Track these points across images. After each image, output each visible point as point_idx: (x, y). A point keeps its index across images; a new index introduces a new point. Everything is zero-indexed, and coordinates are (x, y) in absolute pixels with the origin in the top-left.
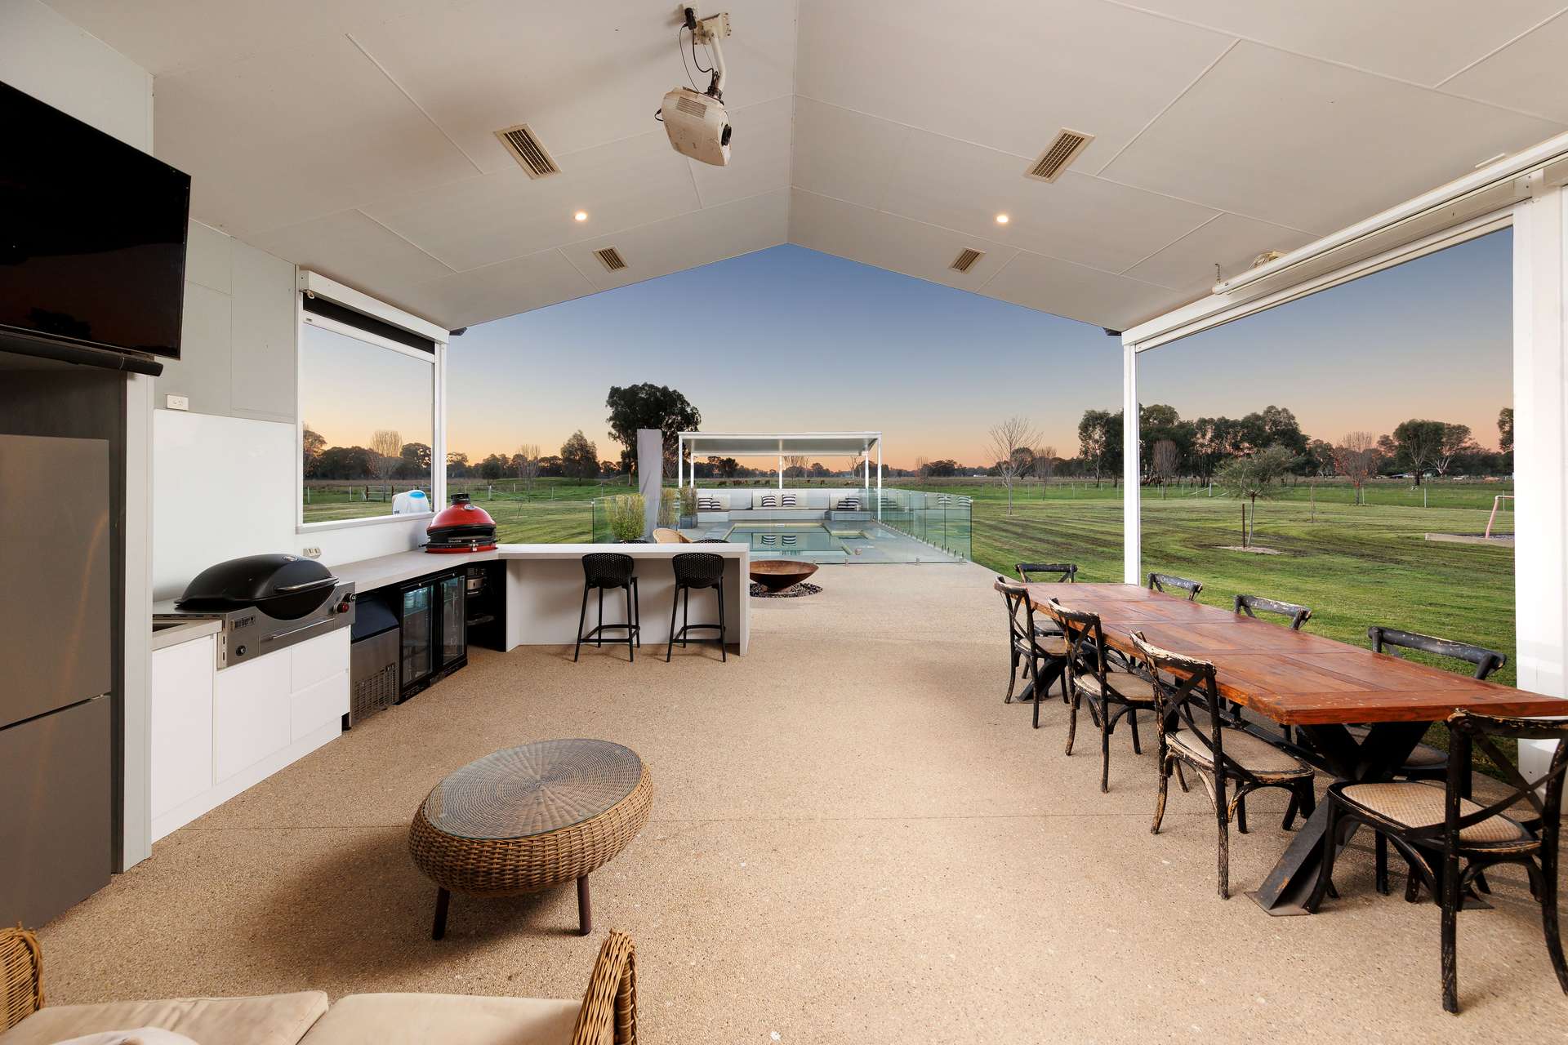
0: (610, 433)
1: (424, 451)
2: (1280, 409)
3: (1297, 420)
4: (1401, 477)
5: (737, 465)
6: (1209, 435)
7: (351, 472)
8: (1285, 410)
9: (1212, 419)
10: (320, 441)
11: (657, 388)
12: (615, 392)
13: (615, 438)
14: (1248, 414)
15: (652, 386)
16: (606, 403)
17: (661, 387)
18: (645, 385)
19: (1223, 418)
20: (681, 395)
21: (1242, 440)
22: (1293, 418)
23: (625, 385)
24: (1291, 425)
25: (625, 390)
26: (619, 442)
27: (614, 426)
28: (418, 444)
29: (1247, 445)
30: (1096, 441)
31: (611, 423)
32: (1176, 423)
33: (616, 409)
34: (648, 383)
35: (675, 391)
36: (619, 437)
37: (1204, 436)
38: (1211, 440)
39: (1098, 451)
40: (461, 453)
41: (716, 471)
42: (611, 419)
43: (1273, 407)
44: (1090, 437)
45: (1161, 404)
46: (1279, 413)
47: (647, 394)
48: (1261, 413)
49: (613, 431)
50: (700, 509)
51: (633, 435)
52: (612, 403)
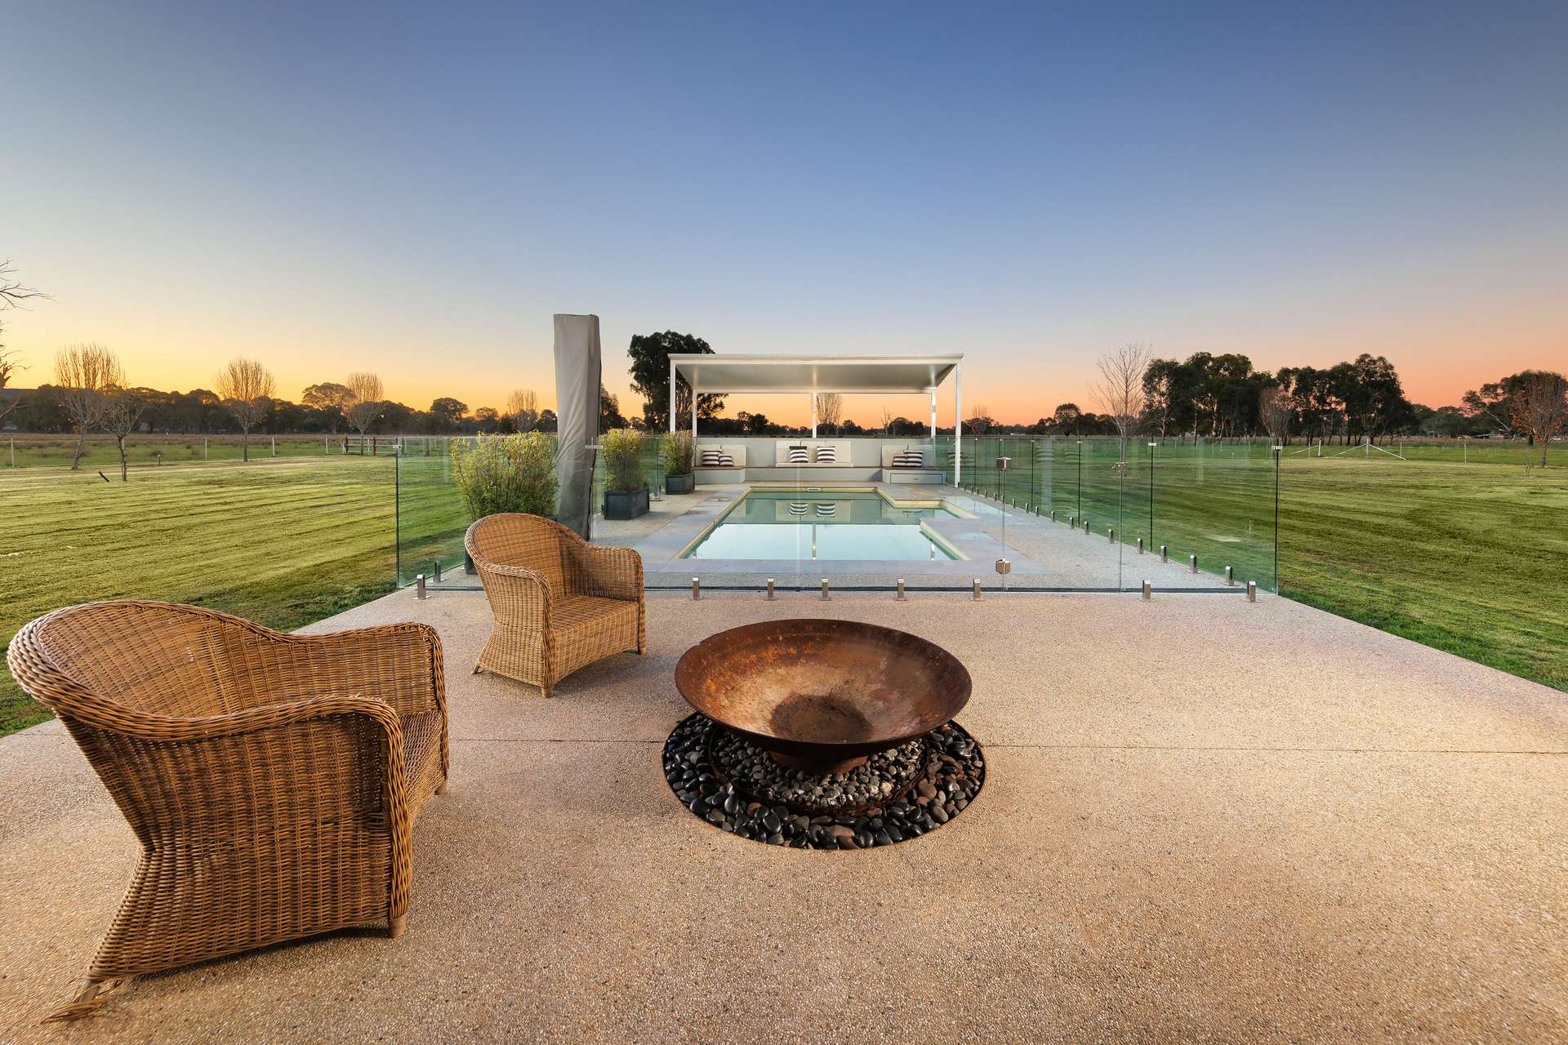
0: (631, 385)
1: (455, 406)
2: (1375, 358)
3: (1396, 370)
4: (1487, 437)
5: (766, 421)
6: (1293, 387)
7: (381, 426)
8: (1381, 359)
9: (1297, 369)
10: (350, 394)
11: (681, 337)
12: (637, 341)
13: (637, 390)
14: (1337, 363)
15: (675, 334)
16: (627, 353)
17: (684, 335)
18: (668, 333)
19: (1309, 368)
20: (707, 344)
21: (1329, 393)
22: (1392, 367)
23: (647, 333)
24: (1388, 375)
25: (647, 338)
26: (642, 394)
27: (636, 378)
28: (449, 399)
29: (1334, 399)
30: (1162, 394)
31: (634, 374)
32: (1249, 375)
33: (638, 359)
34: (672, 331)
35: (700, 340)
36: (641, 389)
37: (1287, 387)
38: (1294, 393)
39: (1164, 405)
40: (491, 408)
41: (746, 428)
42: (633, 370)
43: (1366, 356)
44: (1155, 389)
45: (1234, 353)
46: (1374, 362)
47: (669, 343)
48: (1352, 362)
49: (636, 383)
50: (704, 465)
51: (656, 387)
52: (634, 352)
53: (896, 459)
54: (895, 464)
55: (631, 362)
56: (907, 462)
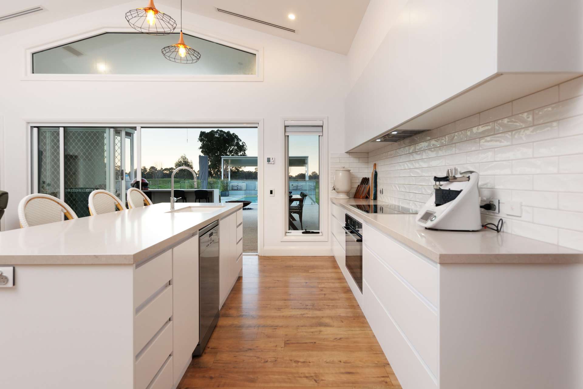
11: (224, 132)
12: (203, 134)
15: (221, 131)
16: (198, 140)
17: (226, 132)
18: (218, 130)
20: (237, 136)
23: (208, 131)
25: (208, 133)
27: (202, 152)
31: (201, 150)
33: (203, 143)
35: (234, 134)
42: (201, 148)
47: (219, 135)
50: (232, 190)
51: (212, 156)
52: (201, 140)
53: (294, 187)
54: (294, 189)
55: (200, 144)
56: (297, 188)
